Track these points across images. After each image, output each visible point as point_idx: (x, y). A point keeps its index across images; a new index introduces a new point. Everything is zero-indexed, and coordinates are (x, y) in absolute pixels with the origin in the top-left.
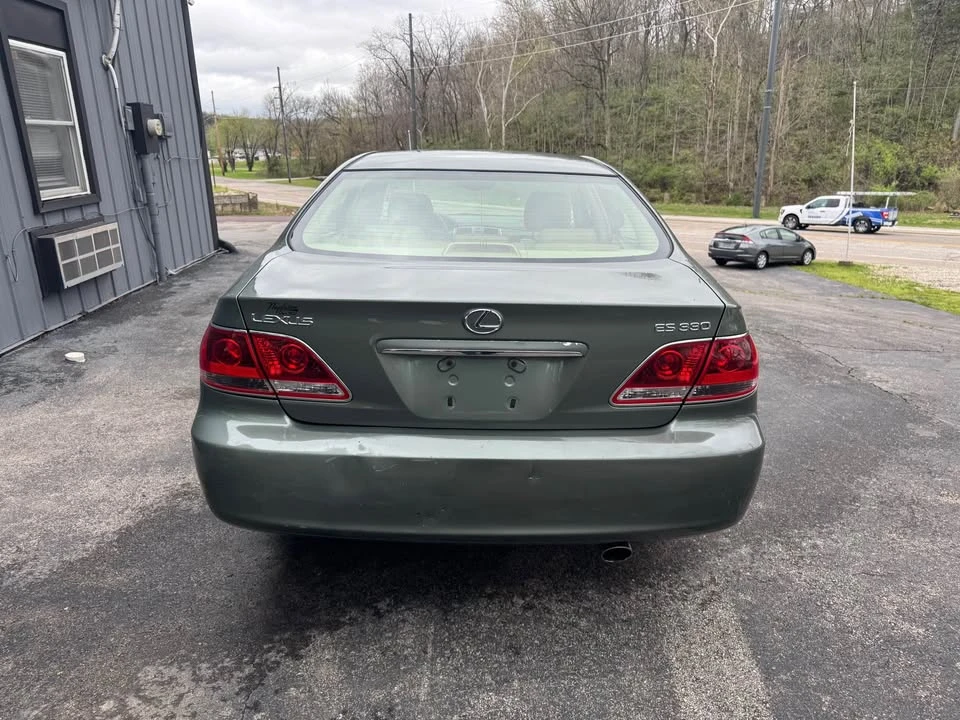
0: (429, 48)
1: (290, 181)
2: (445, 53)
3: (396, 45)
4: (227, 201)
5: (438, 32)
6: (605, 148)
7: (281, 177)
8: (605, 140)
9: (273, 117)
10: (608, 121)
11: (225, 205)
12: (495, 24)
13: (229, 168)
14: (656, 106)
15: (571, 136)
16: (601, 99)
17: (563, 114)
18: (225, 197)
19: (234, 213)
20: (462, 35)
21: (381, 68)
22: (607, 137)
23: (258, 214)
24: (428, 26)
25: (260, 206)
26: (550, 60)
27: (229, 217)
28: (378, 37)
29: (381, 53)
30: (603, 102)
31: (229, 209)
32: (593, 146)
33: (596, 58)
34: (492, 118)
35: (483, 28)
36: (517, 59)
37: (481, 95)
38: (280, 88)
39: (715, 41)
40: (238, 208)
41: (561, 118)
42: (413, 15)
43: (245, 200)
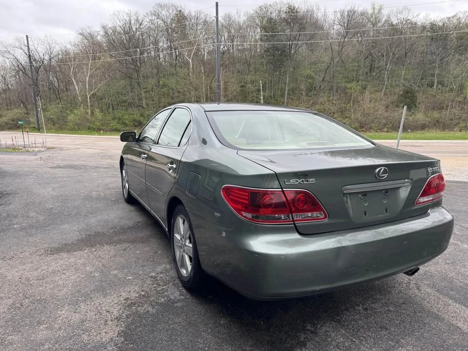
0: (37, 54)
2: (47, 57)
3: (16, 52)
5: (42, 46)
6: (143, 108)
8: (142, 103)
10: (143, 95)
12: (75, 45)
14: (165, 89)
15: (125, 102)
16: (139, 84)
17: (120, 91)
20: (57, 49)
21: (5, 63)
22: (144, 102)
24: (36, 43)
26: (110, 64)
28: (4, 46)
29: (7, 55)
30: (140, 86)
32: (137, 107)
33: (134, 65)
34: (81, 91)
35: (69, 46)
36: (91, 63)
37: (74, 80)
39: (191, 61)
41: (118, 93)
42: (29, 36)
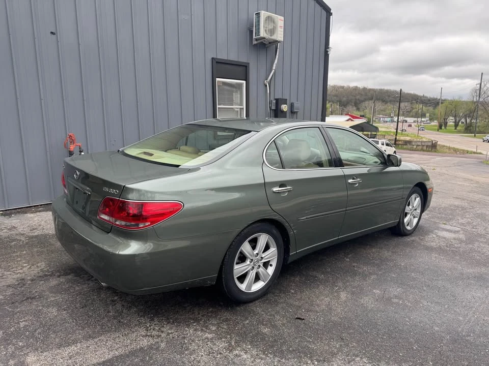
1: (475, 136)
4: (419, 144)
7: (472, 133)
9: (475, 100)
11: (418, 146)
13: (443, 128)
18: (419, 141)
19: (422, 150)
23: (436, 152)
25: (438, 147)
27: (419, 152)
31: (420, 147)
38: (481, 84)
40: (425, 148)
43: (430, 144)
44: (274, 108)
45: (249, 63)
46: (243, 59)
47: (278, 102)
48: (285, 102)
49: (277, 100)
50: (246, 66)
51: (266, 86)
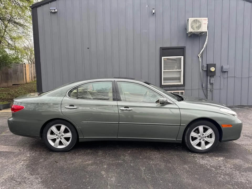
44: (205, 69)
45: (185, 47)
46: (181, 45)
47: (208, 66)
48: (214, 65)
49: (207, 65)
50: (183, 48)
51: (199, 57)
